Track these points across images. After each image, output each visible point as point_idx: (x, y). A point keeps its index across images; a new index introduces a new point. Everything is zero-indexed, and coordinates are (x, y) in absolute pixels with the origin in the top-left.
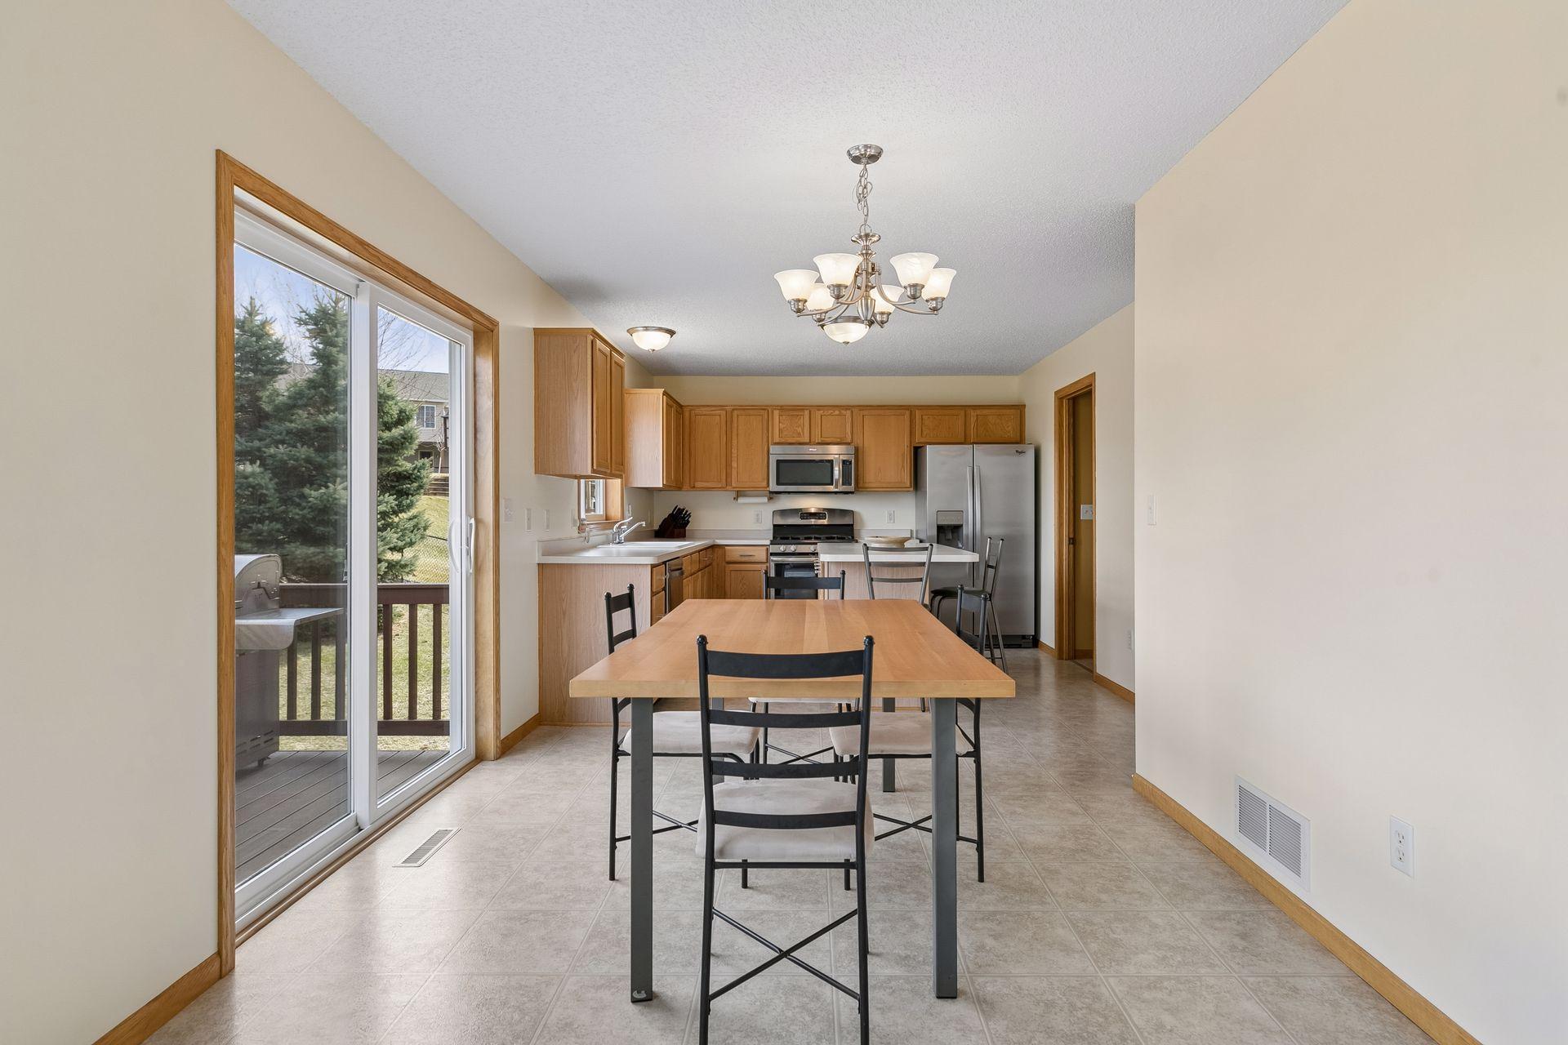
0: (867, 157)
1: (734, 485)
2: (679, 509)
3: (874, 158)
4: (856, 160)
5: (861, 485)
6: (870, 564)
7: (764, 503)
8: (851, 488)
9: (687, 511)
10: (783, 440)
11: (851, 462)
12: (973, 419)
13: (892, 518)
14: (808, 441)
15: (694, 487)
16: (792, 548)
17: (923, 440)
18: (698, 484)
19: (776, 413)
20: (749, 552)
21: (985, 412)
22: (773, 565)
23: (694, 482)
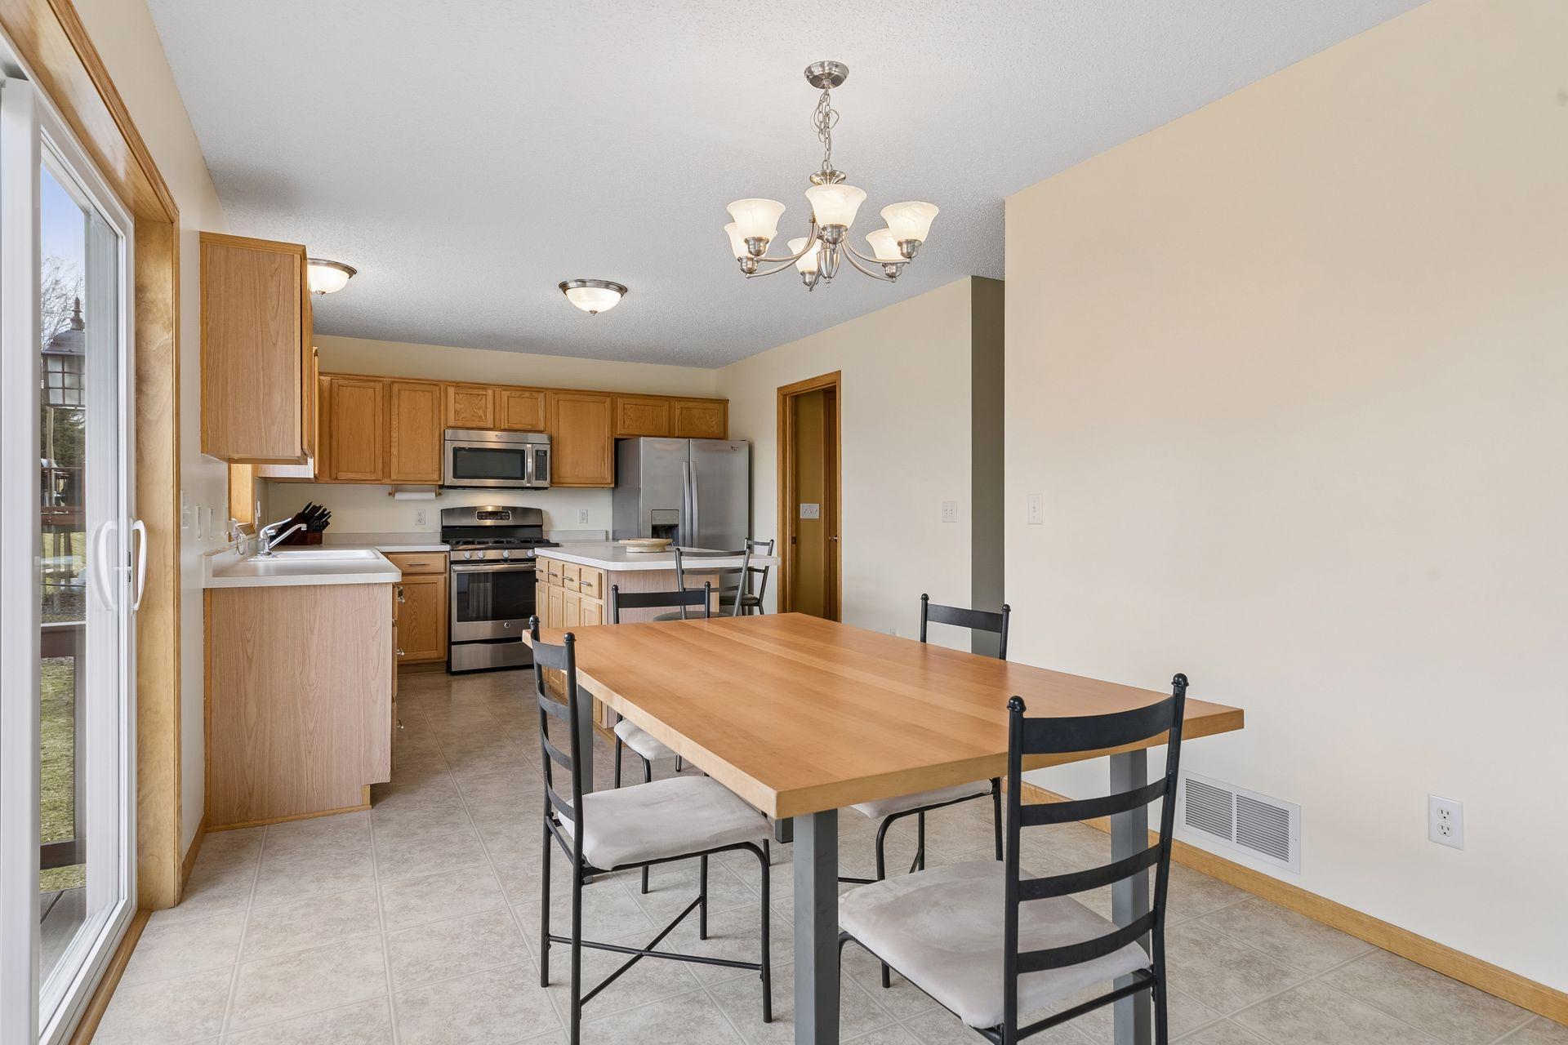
0: (827, 78)
1: (394, 477)
2: (315, 507)
3: (837, 81)
4: (815, 81)
5: (555, 480)
6: (683, 572)
7: (430, 500)
8: (545, 484)
9: (325, 510)
10: (460, 424)
11: (545, 452)
12: (677, 412)
13: (584, 517)
14: (492, 426)
15: (336, 478)
16: (480, 555)
17: (625, 431)
18: (343, 475)
19: (451, 391)
20: (421, 559)
21: (690, 404)
22: (454, 577)
23: (338, 471)
